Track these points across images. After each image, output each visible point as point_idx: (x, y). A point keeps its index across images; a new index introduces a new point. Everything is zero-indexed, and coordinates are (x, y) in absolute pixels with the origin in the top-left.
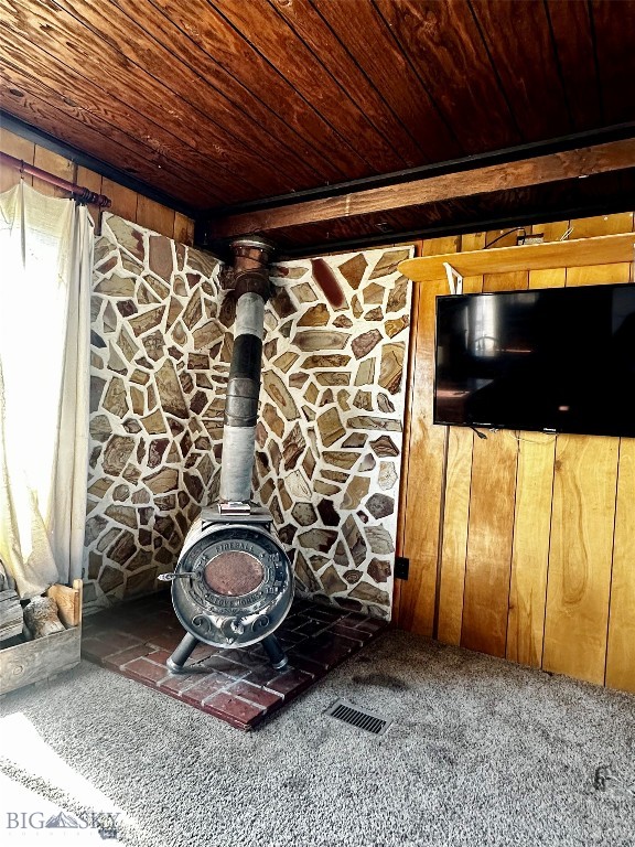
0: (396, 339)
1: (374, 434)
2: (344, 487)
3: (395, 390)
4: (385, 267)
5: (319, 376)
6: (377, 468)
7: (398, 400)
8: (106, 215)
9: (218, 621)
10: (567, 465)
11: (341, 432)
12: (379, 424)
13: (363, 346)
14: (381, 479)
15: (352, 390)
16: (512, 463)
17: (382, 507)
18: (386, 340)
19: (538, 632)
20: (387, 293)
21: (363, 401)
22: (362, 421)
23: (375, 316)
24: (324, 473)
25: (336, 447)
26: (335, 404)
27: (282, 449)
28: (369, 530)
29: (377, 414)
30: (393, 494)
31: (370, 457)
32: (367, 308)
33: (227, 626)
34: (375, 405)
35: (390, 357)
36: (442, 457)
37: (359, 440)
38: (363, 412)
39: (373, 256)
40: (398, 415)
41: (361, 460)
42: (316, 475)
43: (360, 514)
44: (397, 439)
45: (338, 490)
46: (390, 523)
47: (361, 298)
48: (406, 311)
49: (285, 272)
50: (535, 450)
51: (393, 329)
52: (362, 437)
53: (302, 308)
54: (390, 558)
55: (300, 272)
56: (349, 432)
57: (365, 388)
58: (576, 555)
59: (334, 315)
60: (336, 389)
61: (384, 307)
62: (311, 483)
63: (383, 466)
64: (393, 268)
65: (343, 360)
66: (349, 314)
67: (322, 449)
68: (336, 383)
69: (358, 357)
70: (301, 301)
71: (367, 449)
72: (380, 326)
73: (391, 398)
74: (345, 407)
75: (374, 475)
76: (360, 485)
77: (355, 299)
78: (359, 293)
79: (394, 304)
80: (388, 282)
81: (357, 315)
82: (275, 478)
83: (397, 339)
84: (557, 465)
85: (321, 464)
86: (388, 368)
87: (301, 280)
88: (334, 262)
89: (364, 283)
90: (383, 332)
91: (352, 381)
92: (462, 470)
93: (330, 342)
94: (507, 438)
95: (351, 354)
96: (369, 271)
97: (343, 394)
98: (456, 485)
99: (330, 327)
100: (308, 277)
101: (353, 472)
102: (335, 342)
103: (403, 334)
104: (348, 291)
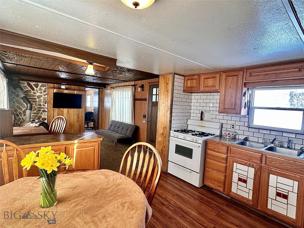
1: (43, 109)
4: (42, 86)
6: (43, 114)
10: (69, 112)
13: (39, 97)
15: (38, 103)
17: (44, 119)
20: (43, 90)
22: (40, 108)
23: (41, 93)
26: (34, 105)
30: (46, 117)
32: (39, 91)
34: (42, 105)
36: (53, 112)
38: (40, 106)
39: (40, 84)
40: (46, 107)
41: (40, 113)
44: (46, 110)
46: (46, 121)
48: (47, 93)
49: (20, 83)
50: (65, 110)
52: (40, 110)
53: (25, 90)
56: (37, 109)
57: (40, 103)
58: (70, 121)
60: (34, 103)
61: (43, 92)
66: (36, 92)
71: (41, 112)
73: (45, 104)
74: (36, 106)
76: (40, 117)
77: (37, 90)
80: (43, 88)
86: (44, 100)
87: (25, 85)
88: (32, 84)
89: (39, 88)
90: (43, 95)
94: (62, 109)
95: (37, 98)
96: (39, 86)
97: (36, 104)
98: (55, 115)
99: (32, 93)
101: (39, 115)
102: (33, 96)
103: (46, 96)
104: (35, 89)
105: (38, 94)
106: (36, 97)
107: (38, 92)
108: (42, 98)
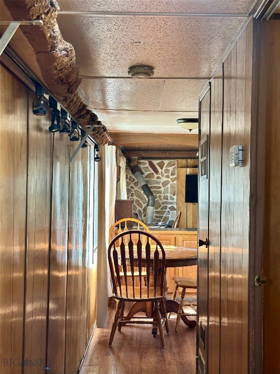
0: (173, 183)
1: (169, 206)
2: (162, 220)
4: (169, 165)
11: (160, 206)
12: (171, 203)
13: (165, 184)
14: (172, 216)
20: (170, 171)
21: (166, 198)
22: (166, 203)
25: (159, 210)
26: (158, 199)
31: (169, 212)
32: (165, 175)
34: (169, 198)
35: (172, 187)
36: (186, 210)
37: (166, 207)
39: (166, 162)
40: (175, 201)
41: (166, 212)
44: (175, 206)
48: (176, 176)
51: (173, 180)
56: (163, 205)
57: (166, 195)
59: (156, 176)
61: (170, 175)
63: (172, 213)
64: (172, 165)
65: (160, 188)
66: (160, 176)
67: (155, 210)
68: (158, 193)
69: (164, 187)
70: (146, 171)
71: (168, 209)
73: (173, 197)
74: (161, 199)
76: (167, 218)
77: (162, 172)
79: (173, 174)
85: (155, 214)
86: (172, 190)
88: (155, 162)
89: (164, 168)
90: (170, 181)
91: (162, 193)
92: (191, 212)
93: (155, 183)
97: (160, 196)
98: (189, 216)
99: (155, 179)
100: (147, 165)
101: (164, 215)
102: (157, 183)
103: (175, 182)
104: (160, 170)
105: (164, 179)
106: (161, 185)
107: (163, 176)
108: (169, 186)
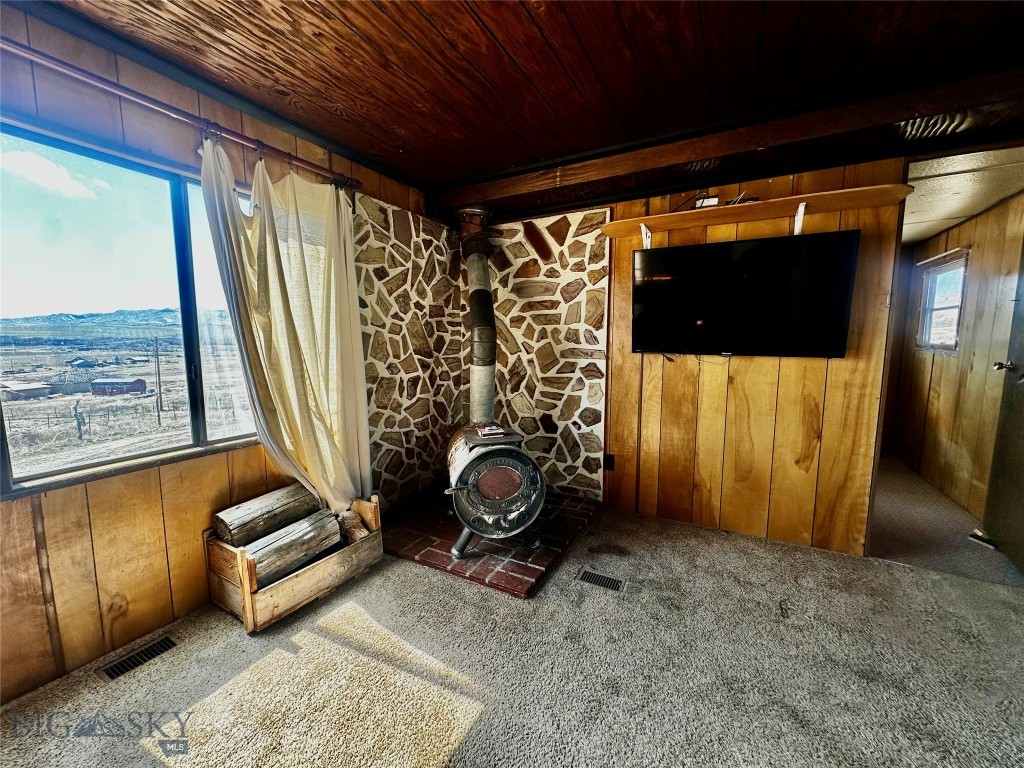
0: (597, 286)
2: (560, 404)
3: (598, 327)
4: (585, 227)
5: (535, 318)
6: (587, 388)
7: (601, 334)
8: (358, 196)
9: (490, 519)
10: (738, 380)
11: (556, 361)
12: (587, 354)
13: (570, 292)
14: (590, 396)
16: (695, 380)
17: (591, 417)
18: (590, 286)
19: (716, 502)
20: (588, 249)
21: (573, 336)
22: (573, 352)
23: (579, 267)
24: (543, 394)
25: (552, 373)
26: (550, 340)
27: (507, 377)
28: (582, 436)
29: (584, 346)
30: (600, 407)
31: (580, 380)
32: (572, 261)
33: (497, 522)
34: (582, 339)
35: (594, 300)
36: (638, 377)
37: (572, 367)
38: (573, 345)
39: (575, 218)
40: (602, 346)
41: (573, 382)
42: (537, 395)
43: (575, 423)
44: (601, 365)
45: (556, 406)
46: (598, 429)
47: (567, 253)
48: (605, 262)
49: (501, 233)
50: (713, 369)
51: (595, 277)
52: (573, 365)
53: (518, 263)
54: (600, 455)
55: (514, 233)
56: (562, 361)
57: (574, 326)
58: (747, 445)
59: (544, 268)
60: (549, 328)
61: (586, 260)
62: (533, 403)
63: (591, 387)
64: (593, 228)
65: (554, 304)
66: (557, 266)
67: (540, 375)
68: (549, 322)
69: (566, 301)
70: (516, 257)
71: (578, 374)
72: (584, 276)
73: (596, 333)
74: (558, 342)
75: (584, 394)
76: (574, 402)
77: (562, 254)
78: (565, 248)
79: (595, 257)
80: (589, 239)
81: (564, 267)
82: (503, 399)
83: (599, 285)
84: (731, 380)
85: (540, 387)
86: (592, 309)
87: (515, 239)
88: (543, 224)
89: (569, 240)
90: (586, 280)
91: (562, 321)
92: (655, 387)
93: (542, 290)
94: (691, 360)
95: (561, 299)
96: (572, 230)
97: (556, 332)
98: (650, 397)
99: (541, 278)
100: (520, 237)
101: (567, 392)
102: (548, 290)
104: (555, 248)
105: (567, 277)
106: (558, 297)
108: (582, 297)
